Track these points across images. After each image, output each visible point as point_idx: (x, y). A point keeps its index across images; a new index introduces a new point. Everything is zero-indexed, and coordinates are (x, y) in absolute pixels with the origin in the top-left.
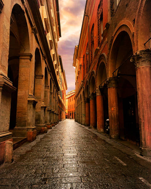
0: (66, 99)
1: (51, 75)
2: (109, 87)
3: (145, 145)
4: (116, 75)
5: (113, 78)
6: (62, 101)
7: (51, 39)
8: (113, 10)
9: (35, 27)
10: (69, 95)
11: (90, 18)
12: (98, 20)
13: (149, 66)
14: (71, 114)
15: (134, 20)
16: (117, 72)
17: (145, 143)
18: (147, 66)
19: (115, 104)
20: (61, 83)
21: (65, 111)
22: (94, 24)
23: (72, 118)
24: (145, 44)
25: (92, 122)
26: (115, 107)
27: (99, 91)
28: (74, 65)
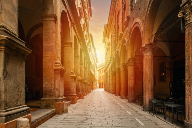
0: (97, 71)
1: (84, 54)
2: (129, 66)
3: (146, 104)
4: (134, 56)
5: (131, 59)
6: (94, 73)
7: (84, 23)
8: (132, 6)
9: (73, 21)
10: (100, 67)
11: (117, 4)
12: (123, 9)
13: (151, 54)
14: (101, 84)
15: (143, 22)
16: (134, 54)
17: (146, 103)
18: (150, 54)
19: (132, 78)
20: (92, 58)
21: (96, 81)
22: (119, 11)
23: (103, 88)
24: (149, 40)
25: (117, 91)
26: (132, 80)
27: (123, 67)
28: (104, 41)
